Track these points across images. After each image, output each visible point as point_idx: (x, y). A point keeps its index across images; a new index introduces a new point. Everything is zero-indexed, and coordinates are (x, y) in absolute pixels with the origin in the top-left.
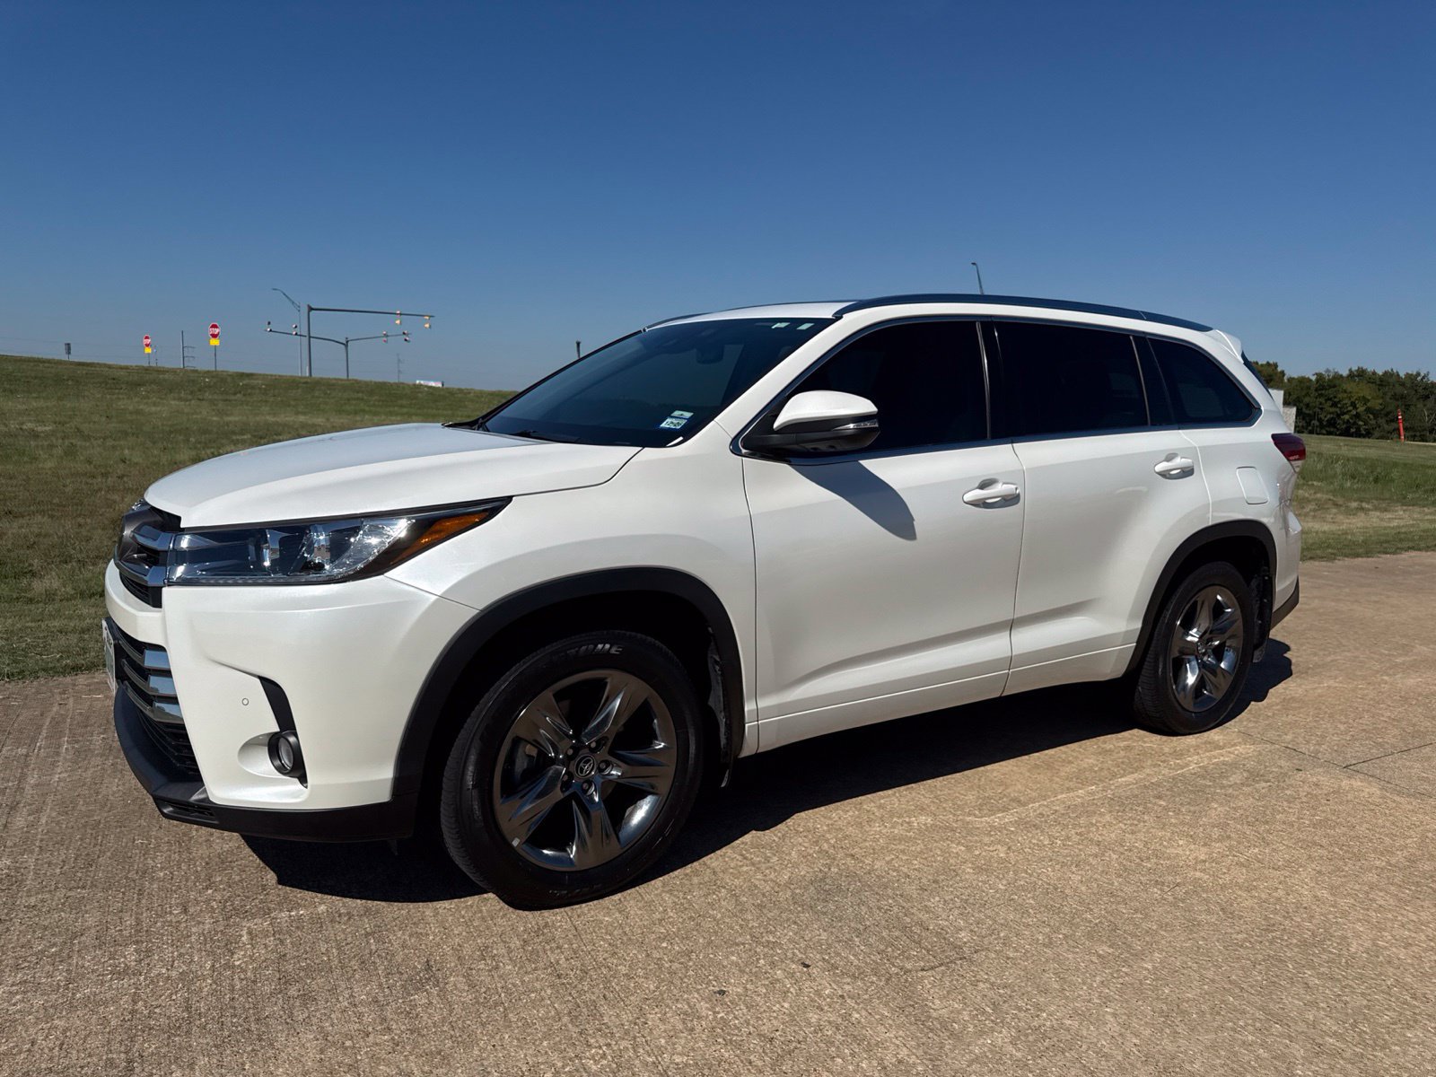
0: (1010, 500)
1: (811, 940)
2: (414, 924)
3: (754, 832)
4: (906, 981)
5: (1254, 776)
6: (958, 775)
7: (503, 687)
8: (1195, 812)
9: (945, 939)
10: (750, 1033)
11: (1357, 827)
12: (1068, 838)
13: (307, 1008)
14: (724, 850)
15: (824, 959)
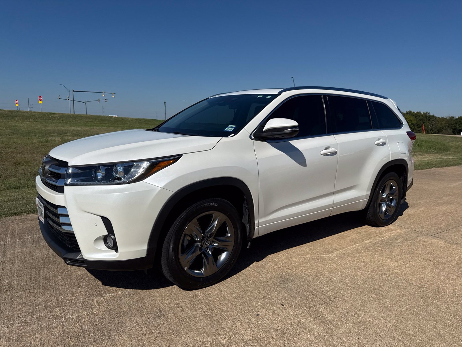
0: (334, 153)
1: (282, 297)
2: (152, 297)
3: (256, 262)
4: (315, 308)
5: (405, 239)
6: (315, 242)
7: (182, 218)
8: (390, 251)
9: (324, 294)
10: (270, 328)
11: (440, 254)
12: (354, 261)
13: (123, 327)
14: (247, 268)
15: (288, 303)
